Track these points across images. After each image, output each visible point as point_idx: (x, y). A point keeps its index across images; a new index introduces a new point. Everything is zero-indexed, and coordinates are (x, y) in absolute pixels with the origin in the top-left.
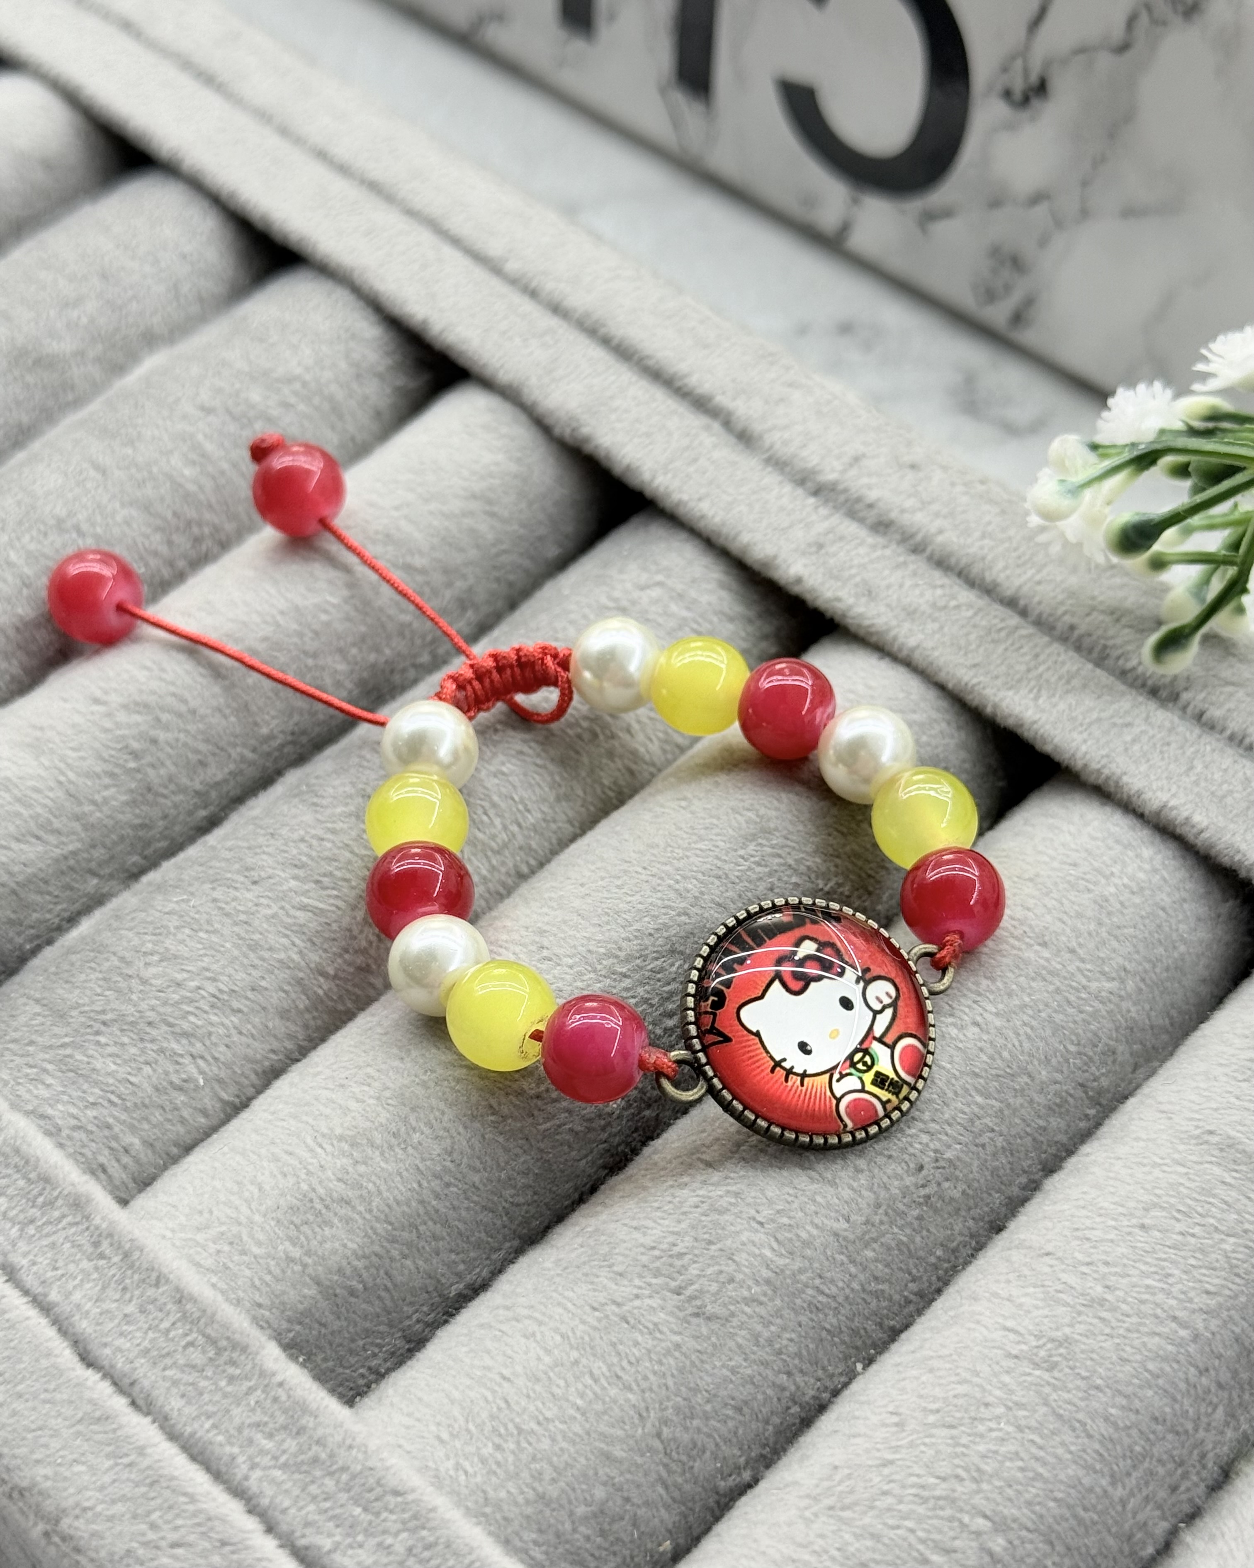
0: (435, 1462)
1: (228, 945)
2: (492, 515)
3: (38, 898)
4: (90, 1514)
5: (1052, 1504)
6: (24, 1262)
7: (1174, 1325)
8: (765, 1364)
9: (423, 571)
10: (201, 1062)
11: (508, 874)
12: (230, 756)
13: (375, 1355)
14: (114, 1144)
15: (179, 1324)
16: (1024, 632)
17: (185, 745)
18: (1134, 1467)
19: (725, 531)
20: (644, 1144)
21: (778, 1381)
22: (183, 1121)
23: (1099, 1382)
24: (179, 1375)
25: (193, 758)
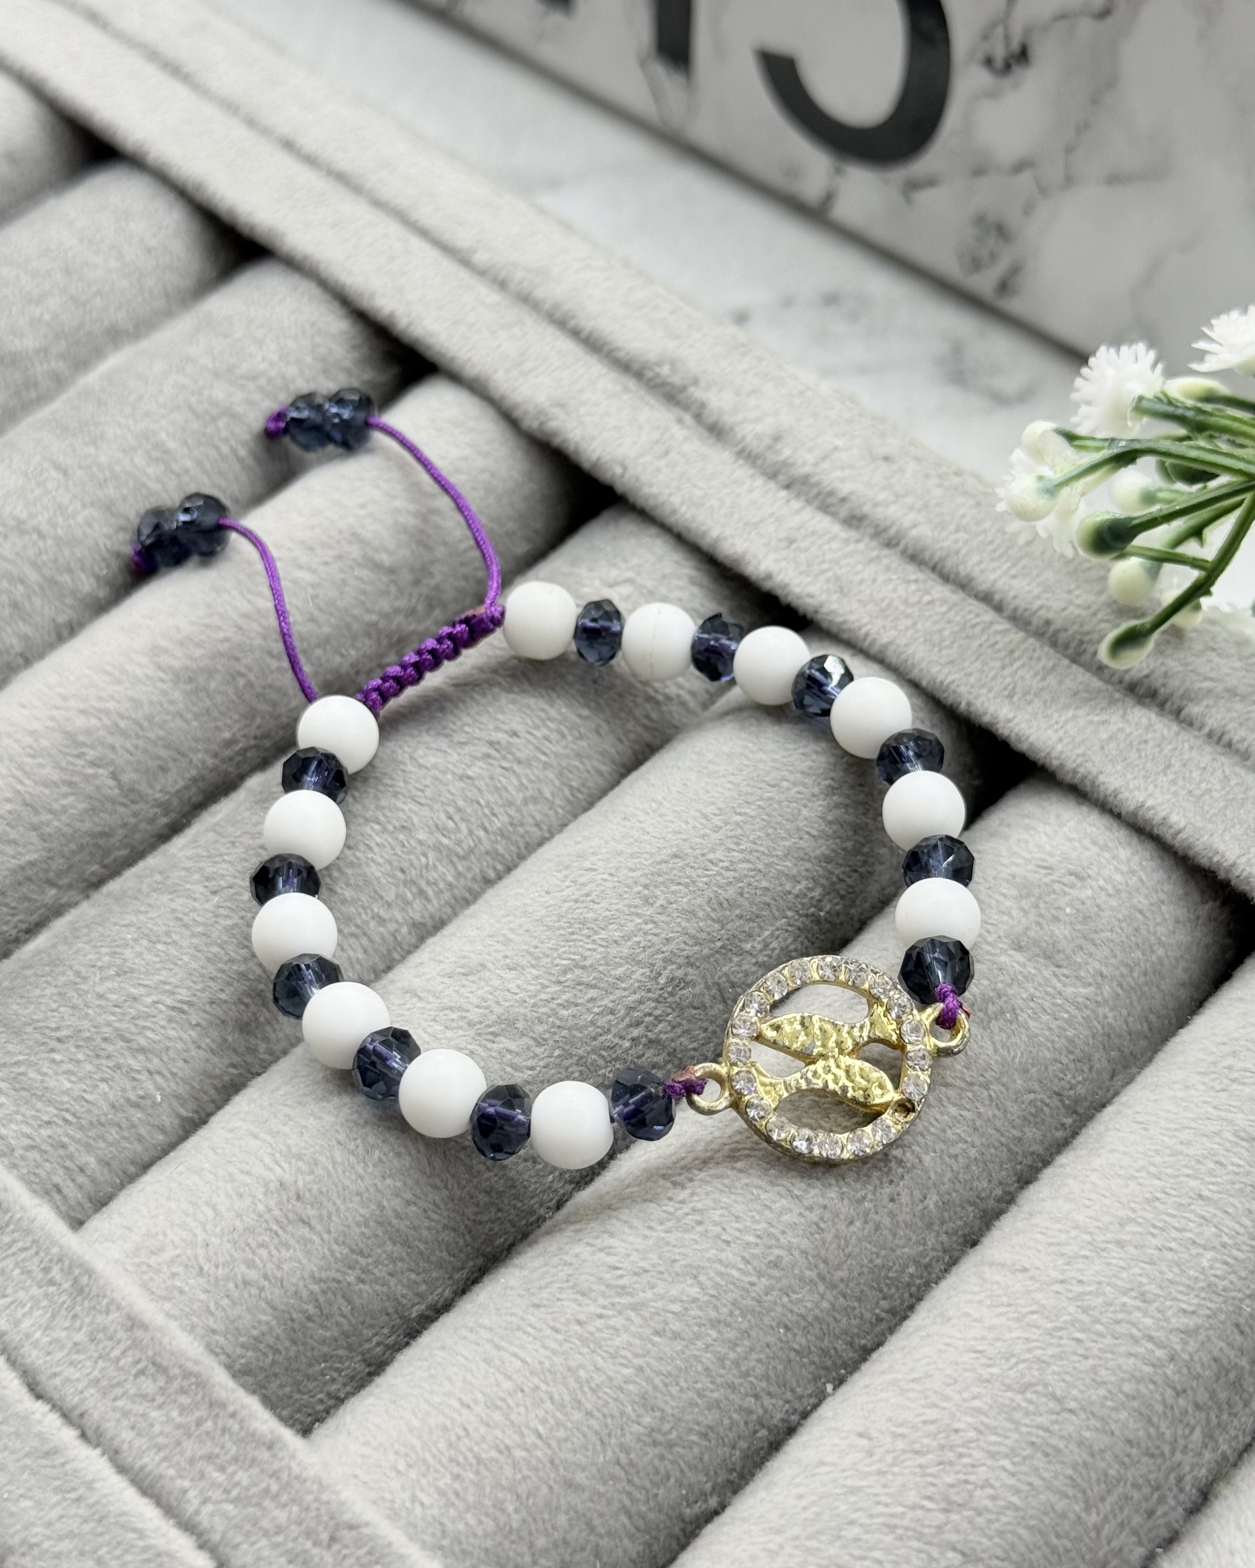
0: (391, 1493)
1: (186, 958)
4: (36, 1551)
5: (1023, 1532)
7: (1150, 1346)
8: (732, 1387)
9: (391, 570)
10: (158, 1078)
11: (474, 879)
12: (191, 761)
13: (333, 1380)
14: (69, 1164)
15: (130, 1353)
16: (999, 627)
17: (146, 751)
18: (1109, 1491)
19: (696, 526)
21: (746, 1405)
22: (140, 1139)
23: (1073, 1405)
24: (129, 1406)
25: (153, 764)
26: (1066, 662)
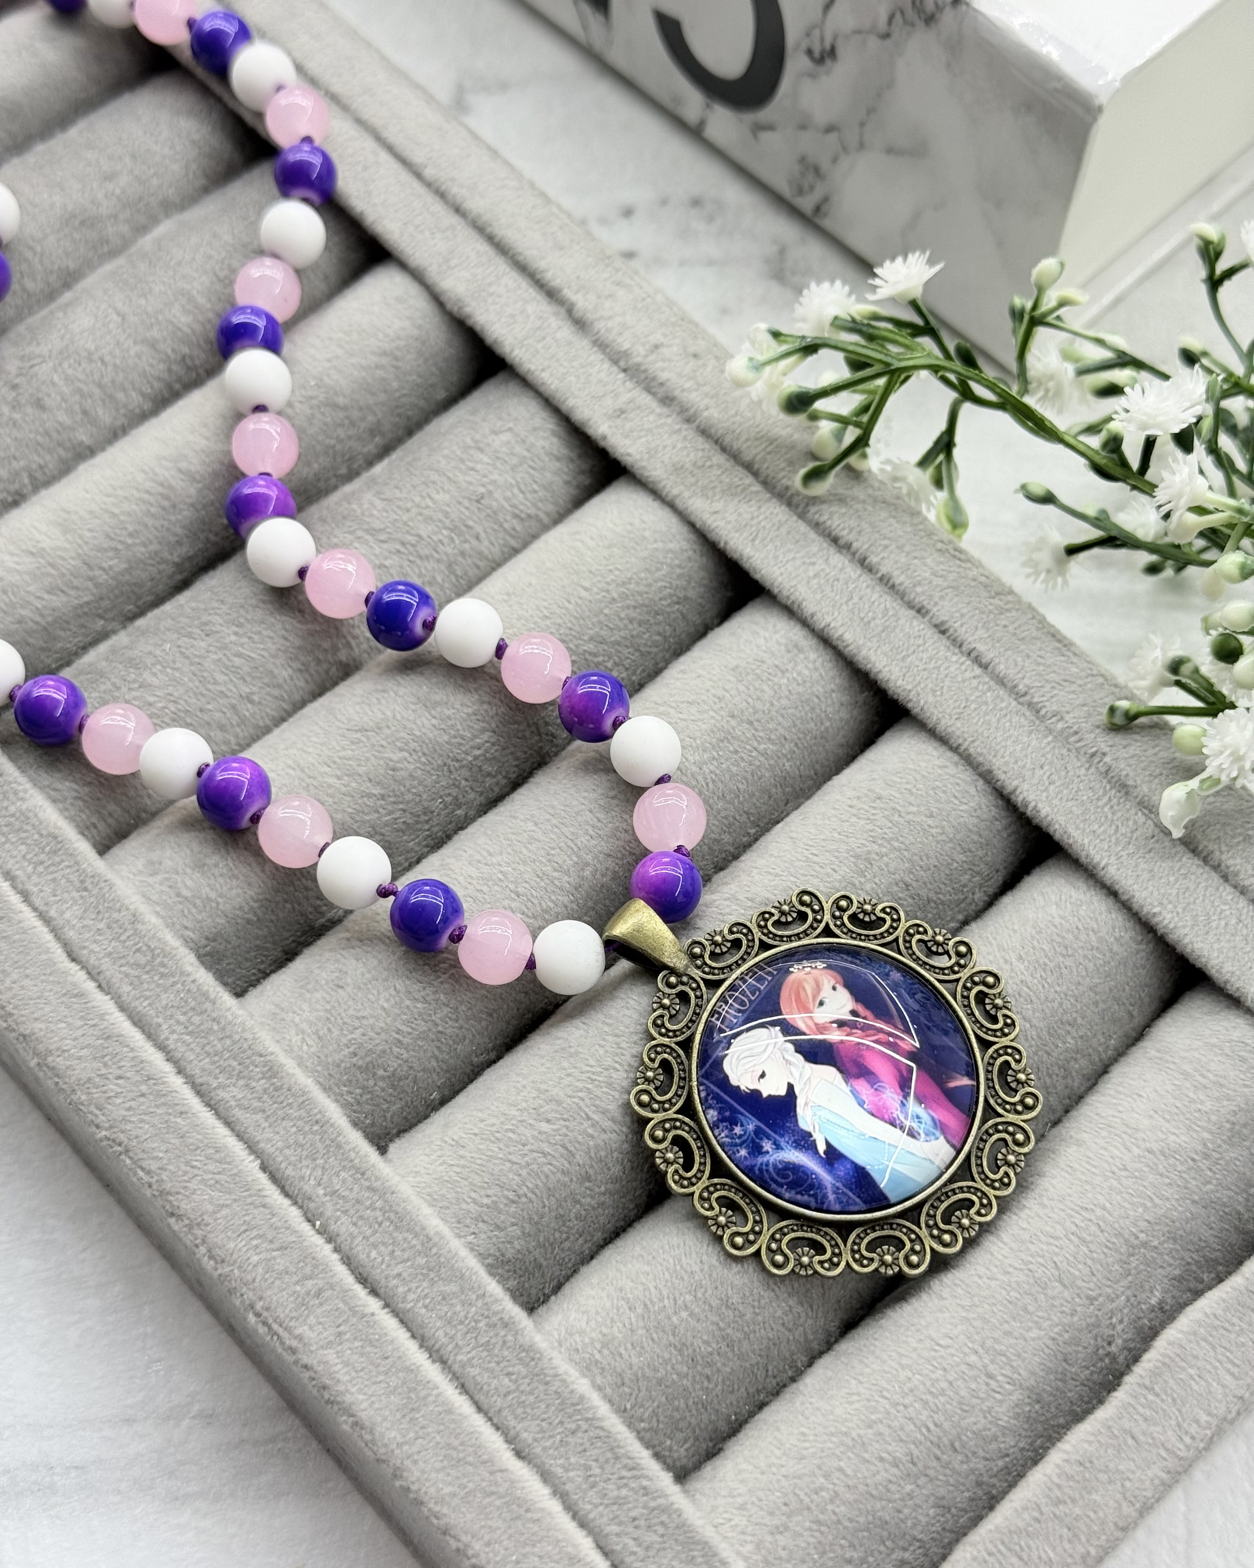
1: (186, 679)
2: (397, 368)
3: (62, 633)
4: (67, 1054)
6: (35, 889)
9: (345, 408)
13: (262, 962)
16: (753, 489)
17: (168, 529)
19: (558, 395)
20: (456, 832)
24: (129, 971)
25: (173, 539)
26: (795, 518)
